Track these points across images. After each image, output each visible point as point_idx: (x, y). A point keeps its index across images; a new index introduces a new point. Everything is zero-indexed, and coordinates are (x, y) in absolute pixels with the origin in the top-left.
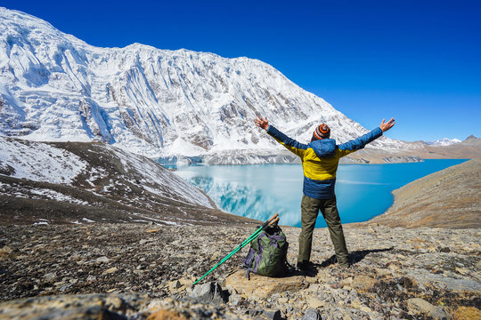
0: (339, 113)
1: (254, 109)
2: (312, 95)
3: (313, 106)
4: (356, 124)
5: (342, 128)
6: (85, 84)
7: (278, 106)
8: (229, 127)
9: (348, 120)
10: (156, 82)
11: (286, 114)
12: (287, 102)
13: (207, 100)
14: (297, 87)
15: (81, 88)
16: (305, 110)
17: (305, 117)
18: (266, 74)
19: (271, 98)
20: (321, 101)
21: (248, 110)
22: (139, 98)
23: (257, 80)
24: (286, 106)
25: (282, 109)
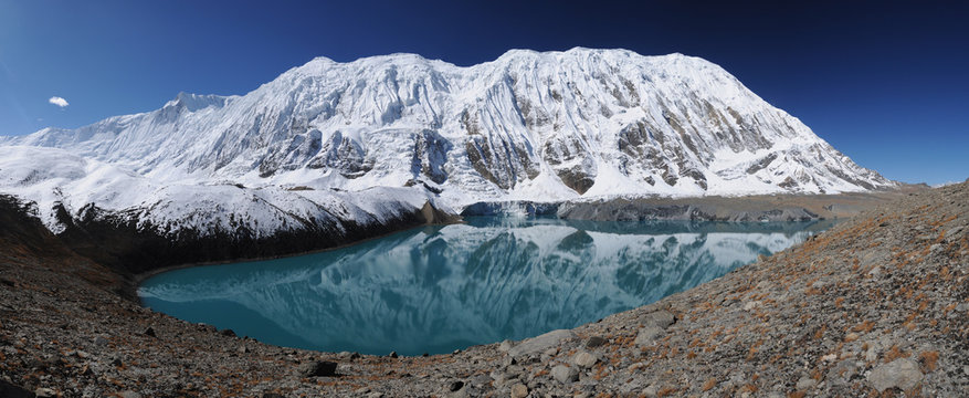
0: (822, 141)
1: (682, 131)
2: (784, 113)
3: (784, 129)
4: (845, 158)
5: (823, 163)
6: (438, 112)
7: (725, 126)
8: (631, 159)
9: (834, 152)
10: (527, 98)
11: (736, 139)
12: (740, 121)
13: (602, 118)
14: (759, 100)
15: (431, 119)
16: (767, 135)
17: (769, 145)
18: (710, 78)
19: (714, 115)
20: (795, 122)
21: (668, 131)
22: (498, 122)
23: (693, 87)
24: (737, 127)
25: (732, 131)
